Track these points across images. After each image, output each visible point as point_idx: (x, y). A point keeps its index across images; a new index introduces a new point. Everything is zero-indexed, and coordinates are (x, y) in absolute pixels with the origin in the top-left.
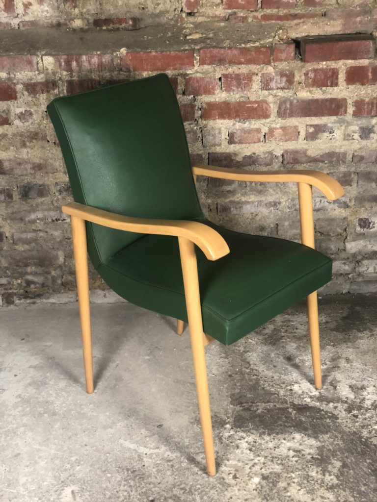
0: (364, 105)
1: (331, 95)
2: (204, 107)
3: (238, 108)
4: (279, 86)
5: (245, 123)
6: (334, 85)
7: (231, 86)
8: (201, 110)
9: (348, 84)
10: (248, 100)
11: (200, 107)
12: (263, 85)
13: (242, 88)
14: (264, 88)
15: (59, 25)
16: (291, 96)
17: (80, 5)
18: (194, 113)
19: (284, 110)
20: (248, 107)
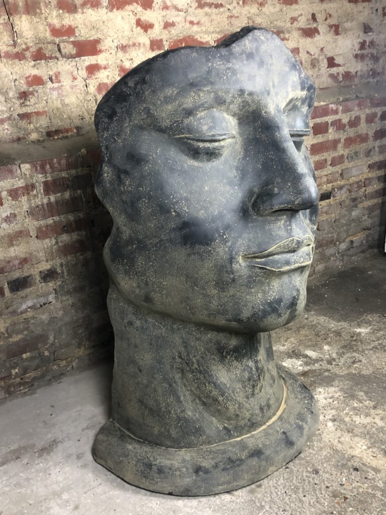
15: (19, 139)
17: (34, 121)
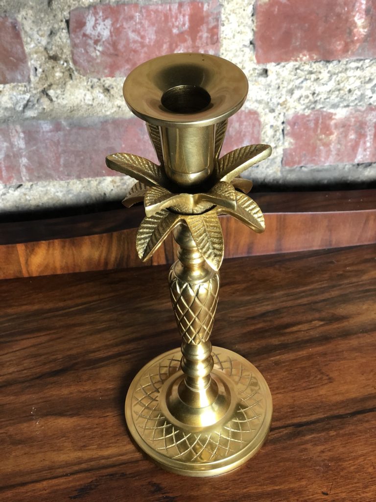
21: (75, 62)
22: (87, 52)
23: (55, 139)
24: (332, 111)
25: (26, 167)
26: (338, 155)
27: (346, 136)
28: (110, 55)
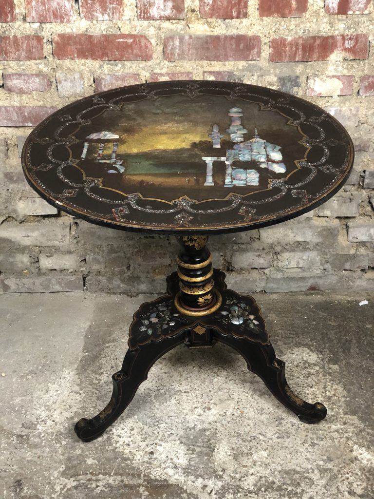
0: (285, 45)
1: (238, 30)
2: (56, 39)
3: (105, 44)
4: (162, 14)
5: (116, 65)
6: (241, 16)
7: (93, 11)
8: (52, 44)
9: (261, 15)
10: (119, 33)
11: (50, 40)
12: (139, 11)
13: (109, 15)
14: (140, 15)
16: (181, 30)
18: (42, 49)
19: (172, 48)
20: (119, 42)
21: (200, 12)
22: (204, 8)
23: (189, 42)
24: (286, 38)
25: (178, 54)
26: (289, 57)
27: (292, 49)
28: (211, 10)
